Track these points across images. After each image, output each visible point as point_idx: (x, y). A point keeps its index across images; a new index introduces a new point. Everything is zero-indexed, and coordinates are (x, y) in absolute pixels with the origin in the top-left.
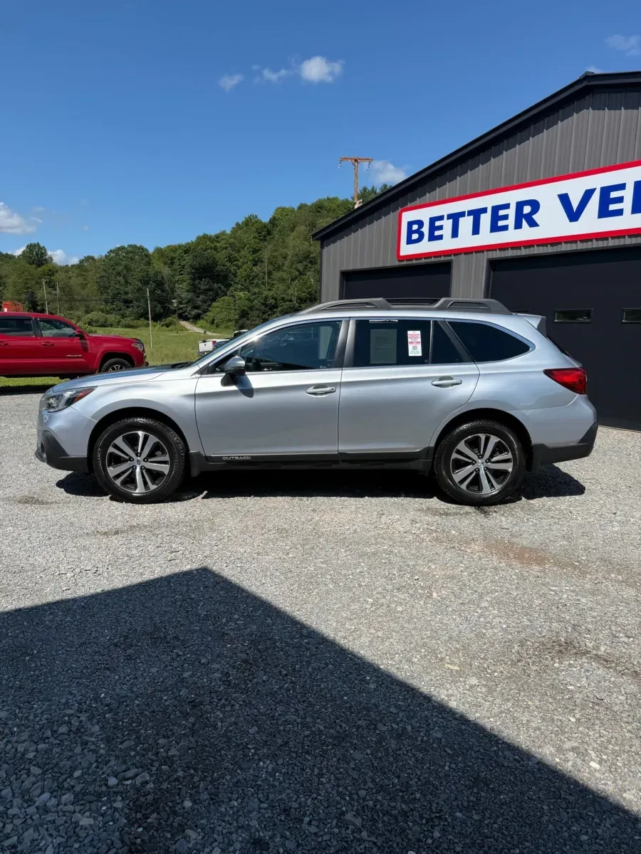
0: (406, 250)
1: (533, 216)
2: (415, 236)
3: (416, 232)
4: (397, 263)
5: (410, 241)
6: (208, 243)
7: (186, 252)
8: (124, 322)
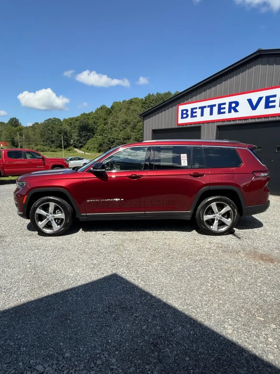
0: (181, 121)
1: (236, 108)
2: (185, 116)
3: (185, 114)
4: (177, 127)
5: (182, 118)
6: (85, 116)
7: (77, 120)
8: (51, 149)
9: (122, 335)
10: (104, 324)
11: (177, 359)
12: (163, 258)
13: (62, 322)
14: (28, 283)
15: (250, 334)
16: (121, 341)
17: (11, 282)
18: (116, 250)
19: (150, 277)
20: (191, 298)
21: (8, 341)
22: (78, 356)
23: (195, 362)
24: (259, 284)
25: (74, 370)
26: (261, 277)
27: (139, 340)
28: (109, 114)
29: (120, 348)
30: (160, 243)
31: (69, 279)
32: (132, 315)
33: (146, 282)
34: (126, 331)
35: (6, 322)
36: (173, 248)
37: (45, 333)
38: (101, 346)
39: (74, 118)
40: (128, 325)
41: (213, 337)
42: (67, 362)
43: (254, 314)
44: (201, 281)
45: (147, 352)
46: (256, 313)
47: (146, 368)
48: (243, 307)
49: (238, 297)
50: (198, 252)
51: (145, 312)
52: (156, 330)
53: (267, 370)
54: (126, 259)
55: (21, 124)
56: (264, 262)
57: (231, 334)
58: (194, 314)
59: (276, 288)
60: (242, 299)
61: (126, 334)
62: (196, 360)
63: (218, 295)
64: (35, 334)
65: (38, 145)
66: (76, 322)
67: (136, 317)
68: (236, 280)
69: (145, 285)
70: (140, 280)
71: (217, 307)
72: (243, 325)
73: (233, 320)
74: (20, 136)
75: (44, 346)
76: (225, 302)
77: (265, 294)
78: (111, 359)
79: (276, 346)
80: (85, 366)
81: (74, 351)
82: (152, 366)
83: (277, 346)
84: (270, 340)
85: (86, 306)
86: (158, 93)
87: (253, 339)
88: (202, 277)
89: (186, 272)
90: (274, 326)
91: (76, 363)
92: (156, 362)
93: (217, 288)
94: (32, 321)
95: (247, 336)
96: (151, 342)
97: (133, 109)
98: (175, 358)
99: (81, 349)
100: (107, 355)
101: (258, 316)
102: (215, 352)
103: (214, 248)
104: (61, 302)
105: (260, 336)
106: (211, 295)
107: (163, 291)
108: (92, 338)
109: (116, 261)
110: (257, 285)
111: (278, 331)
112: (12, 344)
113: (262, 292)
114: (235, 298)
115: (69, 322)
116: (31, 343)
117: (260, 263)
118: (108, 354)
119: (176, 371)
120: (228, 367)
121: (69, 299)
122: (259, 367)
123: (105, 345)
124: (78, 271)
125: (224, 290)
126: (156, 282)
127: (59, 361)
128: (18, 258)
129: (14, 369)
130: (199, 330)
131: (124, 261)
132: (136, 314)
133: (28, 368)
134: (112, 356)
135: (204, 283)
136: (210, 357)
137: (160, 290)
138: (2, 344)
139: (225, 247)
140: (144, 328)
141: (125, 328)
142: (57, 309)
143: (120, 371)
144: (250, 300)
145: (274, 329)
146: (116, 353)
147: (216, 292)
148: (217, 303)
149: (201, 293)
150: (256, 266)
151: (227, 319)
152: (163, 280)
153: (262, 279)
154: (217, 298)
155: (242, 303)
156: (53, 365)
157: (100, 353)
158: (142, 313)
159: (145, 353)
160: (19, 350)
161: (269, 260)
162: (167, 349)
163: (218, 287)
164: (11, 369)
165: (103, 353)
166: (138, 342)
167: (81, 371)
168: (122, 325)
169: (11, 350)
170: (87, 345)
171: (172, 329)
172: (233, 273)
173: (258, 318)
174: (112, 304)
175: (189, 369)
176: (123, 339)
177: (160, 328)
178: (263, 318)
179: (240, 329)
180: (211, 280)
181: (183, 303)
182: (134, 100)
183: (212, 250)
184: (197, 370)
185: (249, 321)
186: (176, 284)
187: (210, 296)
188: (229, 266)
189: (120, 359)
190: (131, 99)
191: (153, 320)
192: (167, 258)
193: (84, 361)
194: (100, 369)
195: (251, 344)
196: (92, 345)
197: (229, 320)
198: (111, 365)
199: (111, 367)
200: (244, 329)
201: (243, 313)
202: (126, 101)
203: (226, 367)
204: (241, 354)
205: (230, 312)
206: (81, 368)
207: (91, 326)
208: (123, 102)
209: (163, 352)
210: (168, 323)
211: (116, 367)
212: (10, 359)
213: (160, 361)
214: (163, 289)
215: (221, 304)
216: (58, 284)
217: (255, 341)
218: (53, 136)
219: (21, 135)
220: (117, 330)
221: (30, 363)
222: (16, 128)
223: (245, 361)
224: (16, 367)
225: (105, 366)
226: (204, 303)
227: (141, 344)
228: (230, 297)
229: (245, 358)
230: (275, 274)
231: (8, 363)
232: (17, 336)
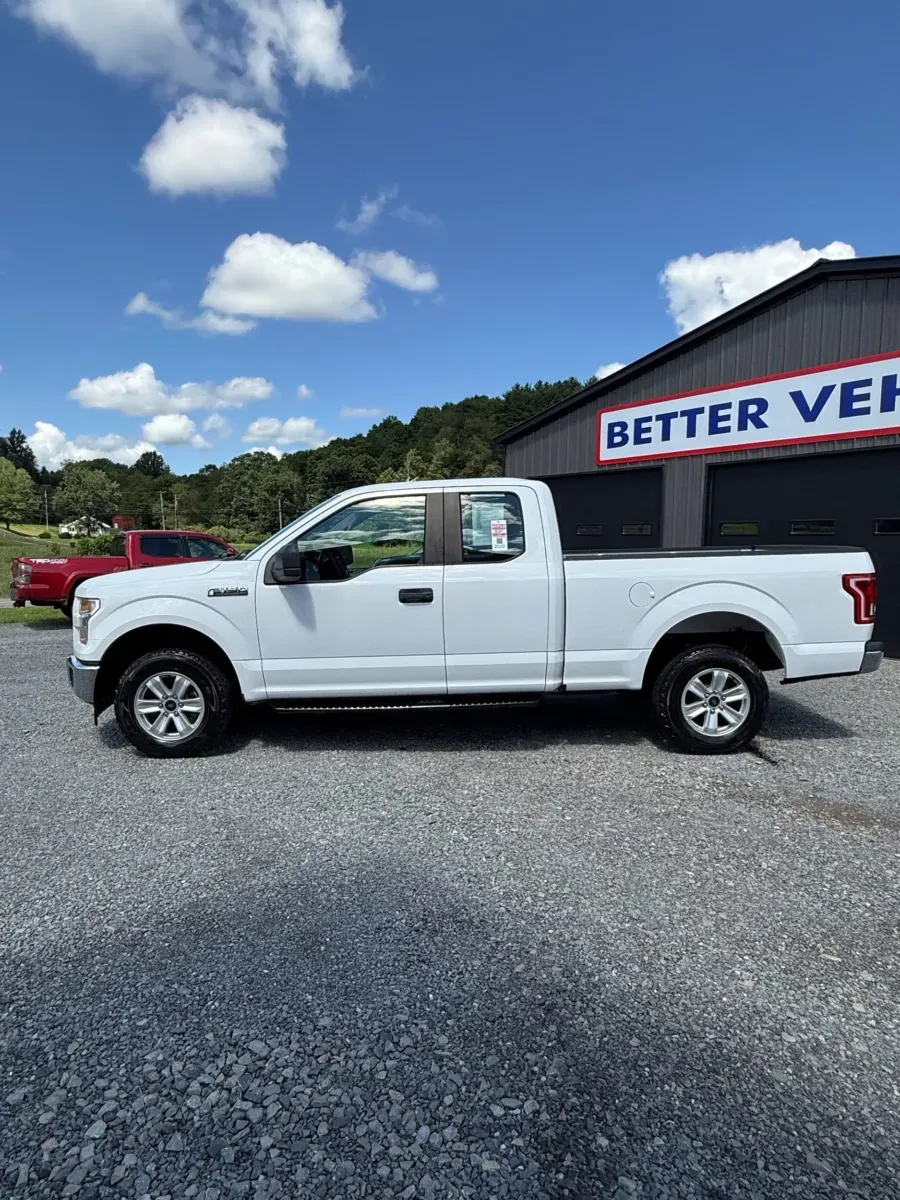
0: (607, 454)
1: (761, 417)
2: (618, 439)
3: (618, 434)
4: (596, 469)
5: (611, 445)
6: (343, 447)
7: (318, 458)
8: (248, 537)
9: (460, 985)
10: (415, 958)
11: (607, 1043)
12: (563, 809)
13: (306, 950)
14: (212, 858)
15: (803, 993)
16: (460, 996)
17: (171, 855)
18: (438, 786)
19: (530, 852)
20: (641, 904)
21: (175, 986)
22: (351, 1026)
23: (655, 1050)
24: (829, 876)
25: (343, 1055)
26: (835, 860)
27: (506, 996)
28: (406, 439)
29: (457, 1012)
30: (555, 772)
31: (318, 853)
32: (486, 938)
33: (521, 863)
34: (472, 975)
35: (167, 944)
36: (591, 786)
37: (266, 971)
38: (409, 1007)
39: (311, 452)
40: (476, 962)
41: (702, 995)
42: (324, 1038)
43: (814, 947)
44: (670, 864)
45: (527, 1024)
46: (819, 945)
47: (527, 1060)
48: (784, 930)
49: (771, 907)
50: (659, 797)
51: (520, 934)
52: (549, 974)
53: (848, 1076)
54: (464, 809)
55: (168, 468)
56: (844, 824)
57: (751, 989)
58: (651, 942)
59: (875, 888)
60: (782, 910)
61: (472, 983)
62: (657, 1047)
63: (714, 898)
64: (239, 973)
65: (212, 525)
66: (342, 950)
67: (497, 943)
68: (764, 865)
69: (518, 870)
70: (503, 859)
71: (713, 929)
72: (785, 972)
73: (756, 958)
74: (166, 503)
75: (263, 1001)
76: (735, 916)
77: (845, 900)
78: (435, 1036)
79: (873, 1022)
80: (371, 1049)
81: (342, 1013)
82: (542, 1056)
83: (877, 1023)
84: (859, 1007)
85: (366, 916)
86: (540, 383)
87: (811, 1005)
88: (670, 856)
89: (628, 842)
90: (870, 978)
91: (348, 1041)
92: (552, 1046)
93: (711, 882)
94: (231, 945)
95: (793, 996)
96: (537, 1002)
97: (472, 425)
98: (601, 1038)
99: (358, 1010)
100: (425, 1027)
101: (824, 952)
102: (707, 1029)
103: (704, 787)
104: (300, 903)
105: (830, 999)
106: (697, 897)
107: (567, 885)
108: (386, 988)
109: (437, 813)
110: (822, 877)
111: (879, 987)
112: (185, 992)
113: (836, 896)
114: (761, 909)
115: (323, 948)
116: (231, 992)
117: (832, 827)
118: (427, 1024)
119: (606, 1069)
120: (743, 1066)
121: (321, 897)
122: (826, 1068)
123: (418, 1004)
124: (340, 834)
125: (730, 887)
126: (546, 864)
127: (304, 1034)
128: (182, 801)
129: (196, 1046)
130: (665, 978)
131: (459, 814)
132: (497, 936)
133: (230, 1045)
134: (438, 1029)
135: (676, 870)
136: (695, 1040)
137: (557, 882)
138: (162, 993)
139: (733, 784)
140: (519, 969)
141: (469, 969)
142: (290, 920)
143: (461, 1063)
144: (803, 914)
145: (869, 984)
146: (448, 1022)
147: (710, 893)
148: (714, 918)
149: (669, 893)
150: (819, 832)
151: (740, 955)
152: (567, 861)
153: (836, 863)
154: (711, 907)
155: (782, 920)
156: (290, 1043)
157: (407, 1022)
158: (513, 936)
159: (523, 1025)
160: (203, 1006)
161: (859, 820)
162: (581, 1019)
163: (716, 881)
164: (188, 1047)
165: (415, 1021)
166: (503, 1001)
167: (361, 1058)
168: (461, 962)
169: (186, 1005)
170: (373, 1002)
171: (591, 975)
172: (757, 848)
173: (822, 956)
174: (431, 912)
175: (640, 1066)
176: (464, 991)
177: (560, 969)
178: (839, 956)
179: (777, 981)
180: (695, 864)
181: (621, 916)
182: (474, 403)
183: (698, 790)
184: (662, 1068)
185: (802, 962)
186: (600, 870)
187: (694, 902)
188: (745, 830)
189: (459, 1038)
190: (467, 400)
191: (541, 952)
192: (576, 809)
193: (368, 1038)
194: (410, 1055)
195: (804, 1015)
196: (385, 1003)
197: (746, 957)
198: (436, 1049)
199: (438, 1052)
200: (787, 979)
201: (783, 943)
202: (451, 404)
203: (739, 1065)
204: (777, 1037)
205: (747, 941)
206: (362, 1053)
207: (381, 961)
208: (444, 408)
209: (571, 1026)
210: (581, 960)
211: (450, 1054)
212: (184, 1025)
213: (563, 1045)
214: (565, 882)
215: (723, 919)
216: (290, 863)
217: (818, 1008)
218: (255, 499)
219: (169, 498)
220: (447, 973)
221: (234, 1035)
222: (156, 480)
223: (788, 1054)
224: (198, 1041)
225: (423, 1051)
226: (676, 916)
227: (513, 1006)
228: (748, 904)
229: (789, 1047)
230: (875, 854)
231: (179, 1034)
232: (195, 976)
